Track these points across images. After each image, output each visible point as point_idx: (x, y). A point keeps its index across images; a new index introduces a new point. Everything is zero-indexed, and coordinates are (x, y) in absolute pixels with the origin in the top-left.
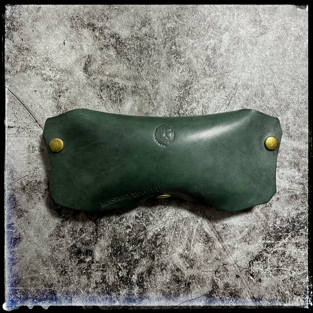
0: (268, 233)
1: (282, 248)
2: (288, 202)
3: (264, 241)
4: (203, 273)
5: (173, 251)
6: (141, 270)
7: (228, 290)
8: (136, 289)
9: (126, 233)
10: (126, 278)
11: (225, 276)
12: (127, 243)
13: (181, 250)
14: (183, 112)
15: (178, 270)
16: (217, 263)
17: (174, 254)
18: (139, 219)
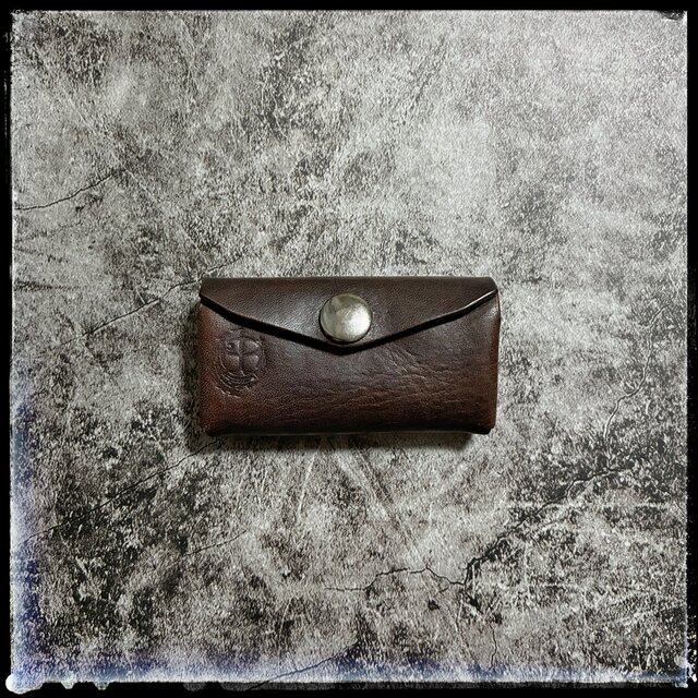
0: (526, 479)
1: (565, 526)
2: (587, 389)
3: (513, 504)
4: (329, 594)
5: (243, 526)
6: (144, 580)
7: (403, 646)
8: (129, 638)
9: (102, 471)
10: (100, 602)
11: (397, 604)
12: (105, 500)
13: (267, 525)
14: (282, 114)
15: (256, 583)
16: (372, 565)
17: (247, 535)
18: (143, 431)
